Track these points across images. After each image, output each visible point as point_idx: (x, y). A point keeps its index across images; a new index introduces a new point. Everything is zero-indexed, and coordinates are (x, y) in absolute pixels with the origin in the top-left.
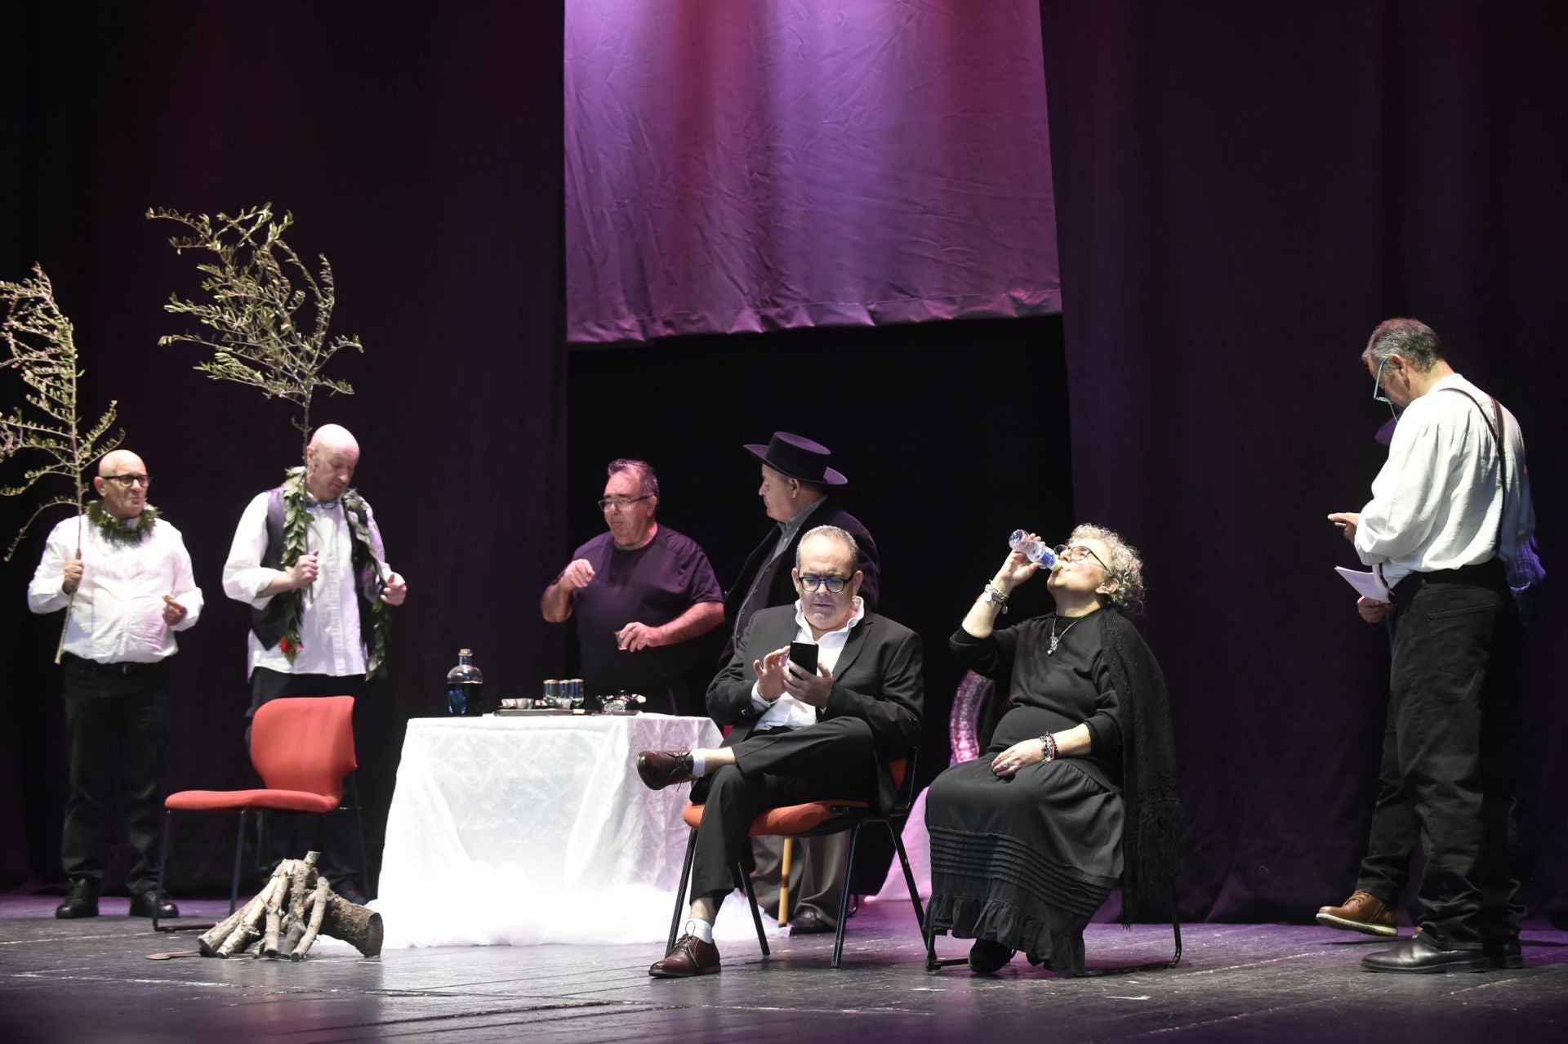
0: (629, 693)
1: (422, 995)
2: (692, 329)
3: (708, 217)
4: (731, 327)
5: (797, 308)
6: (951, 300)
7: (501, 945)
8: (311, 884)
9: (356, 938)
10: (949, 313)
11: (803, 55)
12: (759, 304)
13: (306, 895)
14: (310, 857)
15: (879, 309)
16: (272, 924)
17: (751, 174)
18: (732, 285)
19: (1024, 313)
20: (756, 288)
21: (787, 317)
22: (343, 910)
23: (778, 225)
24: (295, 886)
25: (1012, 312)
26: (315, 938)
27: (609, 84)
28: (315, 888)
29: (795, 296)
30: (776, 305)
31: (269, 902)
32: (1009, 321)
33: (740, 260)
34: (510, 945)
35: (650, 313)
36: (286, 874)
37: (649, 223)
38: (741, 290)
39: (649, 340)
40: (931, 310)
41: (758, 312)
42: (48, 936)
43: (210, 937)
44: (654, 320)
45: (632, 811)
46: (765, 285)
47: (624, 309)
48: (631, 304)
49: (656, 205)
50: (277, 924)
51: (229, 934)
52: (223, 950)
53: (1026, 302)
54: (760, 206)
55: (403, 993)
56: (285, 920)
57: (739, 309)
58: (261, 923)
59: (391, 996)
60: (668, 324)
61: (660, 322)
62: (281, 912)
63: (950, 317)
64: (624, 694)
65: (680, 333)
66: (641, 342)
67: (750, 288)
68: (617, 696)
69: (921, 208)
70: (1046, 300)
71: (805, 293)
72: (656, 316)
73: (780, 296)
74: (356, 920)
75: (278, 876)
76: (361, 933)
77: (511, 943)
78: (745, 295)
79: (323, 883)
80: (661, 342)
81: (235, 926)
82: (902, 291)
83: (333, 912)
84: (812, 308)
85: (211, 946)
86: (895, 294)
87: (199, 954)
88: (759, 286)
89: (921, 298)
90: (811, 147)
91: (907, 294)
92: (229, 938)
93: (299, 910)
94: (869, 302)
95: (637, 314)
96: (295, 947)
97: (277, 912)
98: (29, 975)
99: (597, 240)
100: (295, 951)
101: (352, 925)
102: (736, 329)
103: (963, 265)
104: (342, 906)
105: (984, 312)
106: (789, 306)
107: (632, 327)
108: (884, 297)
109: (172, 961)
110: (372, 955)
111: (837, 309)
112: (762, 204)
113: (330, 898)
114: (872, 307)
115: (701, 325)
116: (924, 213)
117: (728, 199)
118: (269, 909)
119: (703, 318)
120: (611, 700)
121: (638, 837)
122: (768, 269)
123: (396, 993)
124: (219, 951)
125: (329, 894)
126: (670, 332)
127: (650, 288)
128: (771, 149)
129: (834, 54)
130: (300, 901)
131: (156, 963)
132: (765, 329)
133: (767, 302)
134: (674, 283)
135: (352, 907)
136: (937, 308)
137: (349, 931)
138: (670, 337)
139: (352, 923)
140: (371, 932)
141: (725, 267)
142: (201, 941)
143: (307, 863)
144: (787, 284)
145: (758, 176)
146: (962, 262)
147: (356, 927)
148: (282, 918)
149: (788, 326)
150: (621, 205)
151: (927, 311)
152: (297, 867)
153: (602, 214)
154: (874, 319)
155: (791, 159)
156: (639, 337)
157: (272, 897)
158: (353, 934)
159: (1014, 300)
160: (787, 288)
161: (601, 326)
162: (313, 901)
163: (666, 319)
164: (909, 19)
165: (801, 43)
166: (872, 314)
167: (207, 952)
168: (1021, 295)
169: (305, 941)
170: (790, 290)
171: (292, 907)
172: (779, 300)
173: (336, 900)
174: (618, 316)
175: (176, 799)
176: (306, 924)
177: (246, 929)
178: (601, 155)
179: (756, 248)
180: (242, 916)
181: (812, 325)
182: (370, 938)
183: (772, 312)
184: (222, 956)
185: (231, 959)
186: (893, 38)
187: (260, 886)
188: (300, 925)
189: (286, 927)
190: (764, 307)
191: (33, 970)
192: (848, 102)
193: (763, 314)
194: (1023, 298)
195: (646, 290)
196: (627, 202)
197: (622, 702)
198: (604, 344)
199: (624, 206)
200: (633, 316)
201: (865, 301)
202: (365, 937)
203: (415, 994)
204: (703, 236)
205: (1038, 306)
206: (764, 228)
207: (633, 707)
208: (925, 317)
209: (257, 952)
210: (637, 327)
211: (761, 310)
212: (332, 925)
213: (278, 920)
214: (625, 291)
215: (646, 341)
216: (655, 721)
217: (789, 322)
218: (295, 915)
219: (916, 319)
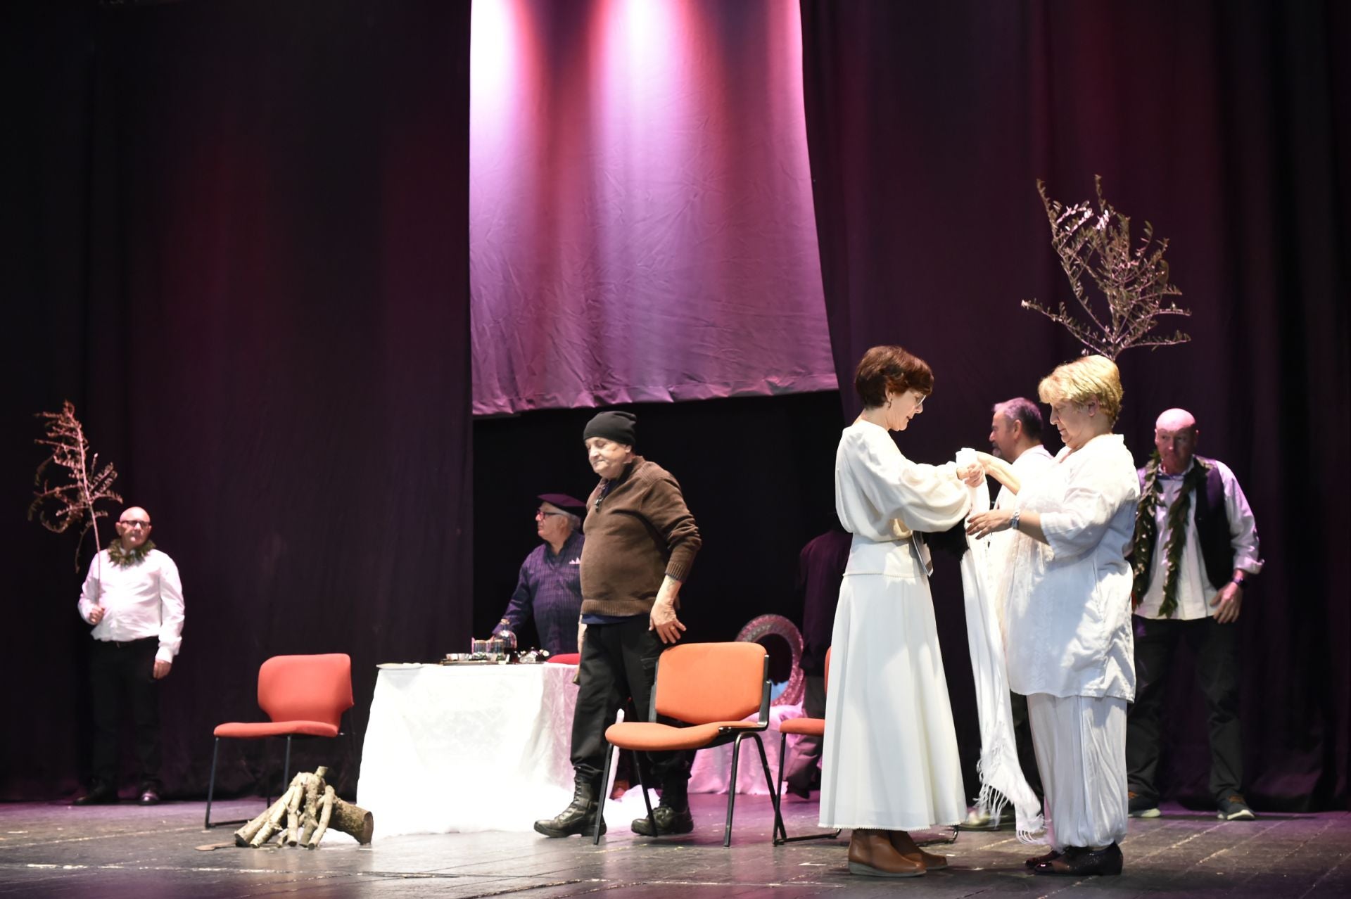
0: (537, 649)
1: (431, 877)
2: (546, 405)
3: (557, 329)
4: (573, 403)
5: (619, 390)
6: (726, 384)
7: (453, 832)
8: (321, 791)
9: (354, 831)
10: (725, 393)
11: (623, 220)
12: (593, 388)
13: (317, 800)
14: (320, 771)
15: (677, 391)
16: (292, 821)
17: (587, 300)
18: (572, 374)
19: (777, 392)
20: (590, 377)
21: (613, 396)
22: (344, 809)
23: (607, 334)
24: (309, 792)
25: (768, 392)
26: (325, 831)
27: (488, 241)
28: (323, 794)
29: (618, 382)
30: (604, 388)
31: (289, 805)
32: (767, 398)
33: (580, 359)
34: (458, 832)
35: (517, 394)
36: (302, 784)
37: (516, 334)
38: (581, 380)
39: (516, 413)
40: (712, 390)
41: (592, 394)
42: (110, 832)
43: (244, 832)
44: (520, 399)
45: (545, 733)
46: (597, 375)
47: (499, 392)
48: (503, 389)
49: (521, 322)
50: (296, 821)
51: (259, 829)
52: (255, 842)
53: (779, 385)
54: (593, 323)
55: (415, 875)
56: (302, 818)
57: (579, 392)
58: (283, 822)
59: (406, 878)
60: (530, 401)
61: (524, 400)
62: (299, 813)
63: (726, 396)
64: (534, 650)
65: (539, 407)
66: (509, 414)
67: (587, 377)
68: (528, 651)
69: (704, 323)
70: (793, 383)
71: (625, 380)
72: (521, 397)
73: (609, 382)
74: (354, 817)
75: (295, 786)
76: (358, 827)
77: (460, 831)
78: (583, 382)
79: (329, 790)
80: (525, 414)
81: (263, 823)
82: (691, 378)
83: (337, 812)
84: (630, 390)
85: (245, 839)
86: (687, 380)
87: (235, 845)
88: (592, 375)
89: (705, 383)
90: (628, 282)
91: (695, 380)
92: (259, 833)
93: (313, 811)
94: (670, 385)
95: (508, 394)
96: (310, 839)
97: (296, 813)
98: (112, 867)
99: (480, 345)
100: (310, 842)
101: (351, 821)
102: (577, 405)
103: (734, 361)
104: (343, 807)
105: (748, 392)
106: (614, 389)
107: (504, 403)
108: (680, 383)
109: (218, 851)
110: (366, 843)
111: (646, 390)
112: (594, 321)
113: (335, 802)
114: (671, 389)
115: (553, 402)
116: (707, 326)
117: (571, 318)
118: (290, 810)
119: (555, 398)
120: (525, 655)
121: (549, 752)
122: (599, 364)
123: (409, 875)
124: (252, 843)
125: (334, 798)
126: (531, 407)
127: (517, 377)
128: (601, 284)
129: (644, 220)
130: (313, 804)
131: (205, 853)
132: (597, 405)
133: (598, 386)
134: (534, 374)
135: (351, 807)
136: (716, 389)
137: (349, 826)
138: (531, 411)
139: (351, 819)
140: (365, 826)
141: (568, 363)
142: (237, 836)
143: (318, 776)
144: (613, 374)
145: (592, 302)
146: (734, 359)
147: (354, 823)
148: (299, 816)
149: (614, 403)
150: (496, 322)
151: (711, 392)
152: (309, 778)
153: (484, 329)
154: (673, 398)
155: (614, 289)
156: (509, 410)
157: (291, 801)
158: (353, 828)
159: (770, 383)
160: (613, 377)
161: (483, 404)
162: (323, 804)
163: (528, 398)
164: (695, 196)
165: (620, 212)
166: (672, 394)
167: (241, 843)
168: (775, 380)
169: (317, 834)
170: (614, 378)
171: (307, 808)
172: (607, 385)
173: (339, 803)
174: (494, 396)
175: (223, 729)
176: (318, 821)
177: (272, 826)
178: (482, 288)
179: (591, 351)
180: (268, 816)
181: (630, 401)
182: (365, 830)
183: (602, 393)
184: (254, 847)
185: (261, 848)
186: (684, 208)
187: (280, 794)
188: (313, 822)
189: (303, 823)
190: (596, 390)
191: (114, 863)
192: (653, 252)
193: (595, 394)
194: (777, 382)
195: (514, 379)
196: (500, 320)
197: (533, 655)
198: (485, 416)
199: (498, 323)
200: (504, 396)
201: (666, 385)
202: (360, 830)
203: (425, 876)
204: (554, 343)
205: (787, 388)
206: (596, 337)
207: (540, 659)
208: (709, 396)
209: (280, 842)
210: (508, 405)
211: (594, 392)
212: (337, 822)
213: (297, 818)
214: (499, 380)
215: (515, 413)
216: (559, 669)
217: (614, 400)
218: (310, 815)
219: (702, 397)
